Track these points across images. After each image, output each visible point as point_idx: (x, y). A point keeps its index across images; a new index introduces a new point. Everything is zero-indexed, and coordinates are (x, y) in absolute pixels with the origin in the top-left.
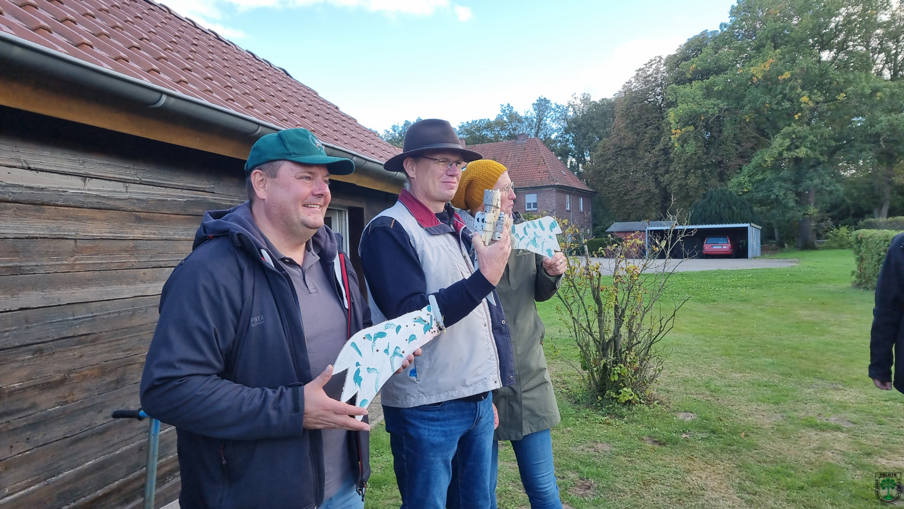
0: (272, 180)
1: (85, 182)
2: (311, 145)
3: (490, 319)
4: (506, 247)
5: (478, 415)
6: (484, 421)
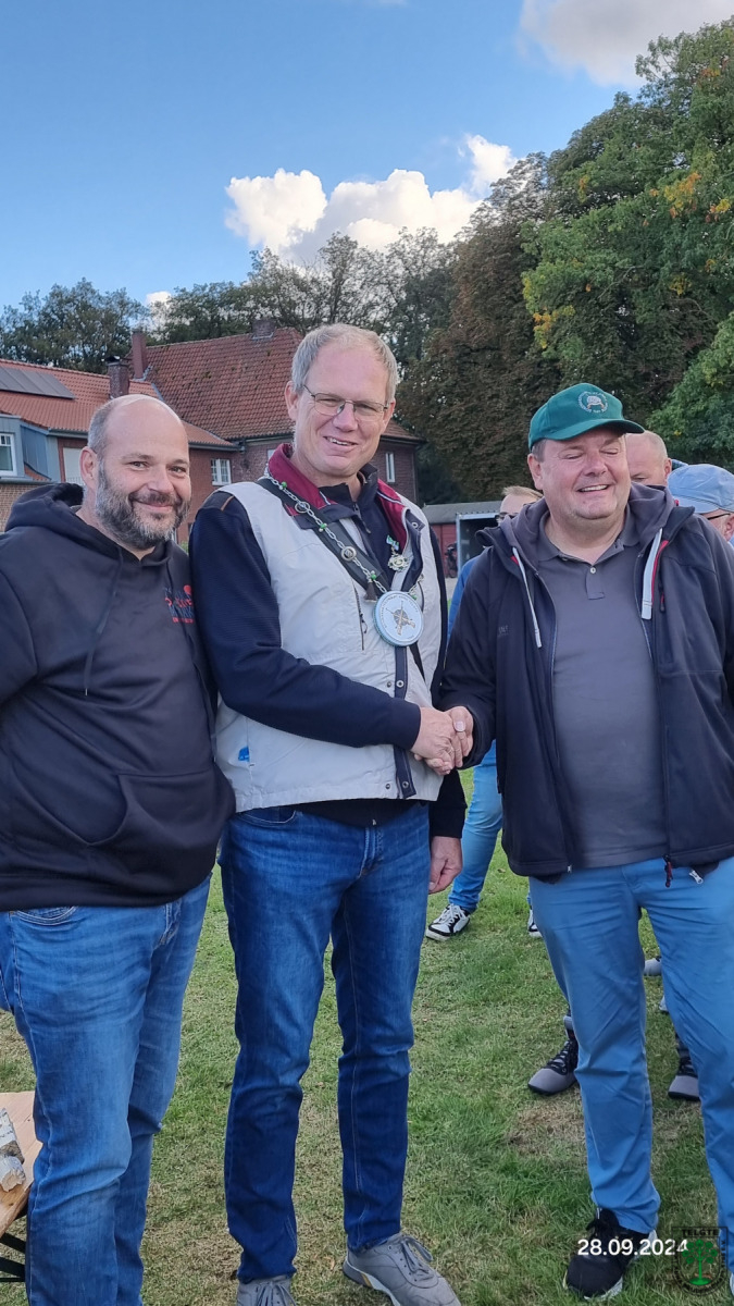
5: (369, 853)
6: (389, 871)
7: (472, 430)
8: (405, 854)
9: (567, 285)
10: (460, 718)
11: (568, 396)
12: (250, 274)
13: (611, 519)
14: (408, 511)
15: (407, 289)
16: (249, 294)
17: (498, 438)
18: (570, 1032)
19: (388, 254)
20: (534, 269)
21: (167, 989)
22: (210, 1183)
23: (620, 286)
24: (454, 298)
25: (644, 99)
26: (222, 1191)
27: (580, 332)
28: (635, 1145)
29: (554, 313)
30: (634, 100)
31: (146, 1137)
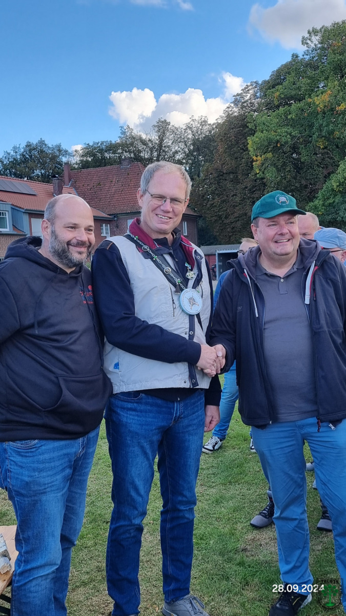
5: (176, 414)
6: (186, 422)
7: (224, 211)
8: (193, 414)
9: (269, 143)
10: (220, 350)
11: (270, 197)
12: (119, 137)
13: (290, 255)
14: (195, 251)
15: (193, 144)
16: (119, 146)
17: (236, 215)
18: (271, 498)
19: (185, 128)
20: (254, 136)
21: (80, 478)
22: (99, 569)
23: (294, 144)
24: (216, 149)
25: (305, 56)
26: (105, 573)
27: (275, 165)
28: (301, 553)
29: (262, 156)
30: (301, 57)
31: (69, 548)
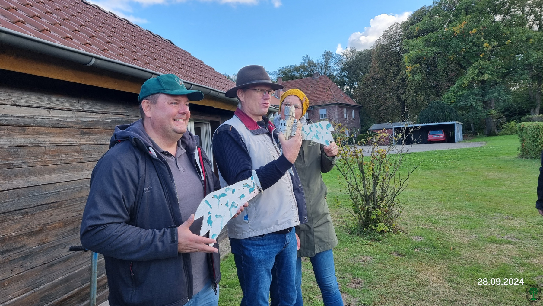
0: (154, 105)
1: (49, 112)
2: (176, 83)
3: (292, 184)
4: (299, 140)
5: (286, 241)
6: (290, 245)
27: (420, 72)
29: (413, 66)
